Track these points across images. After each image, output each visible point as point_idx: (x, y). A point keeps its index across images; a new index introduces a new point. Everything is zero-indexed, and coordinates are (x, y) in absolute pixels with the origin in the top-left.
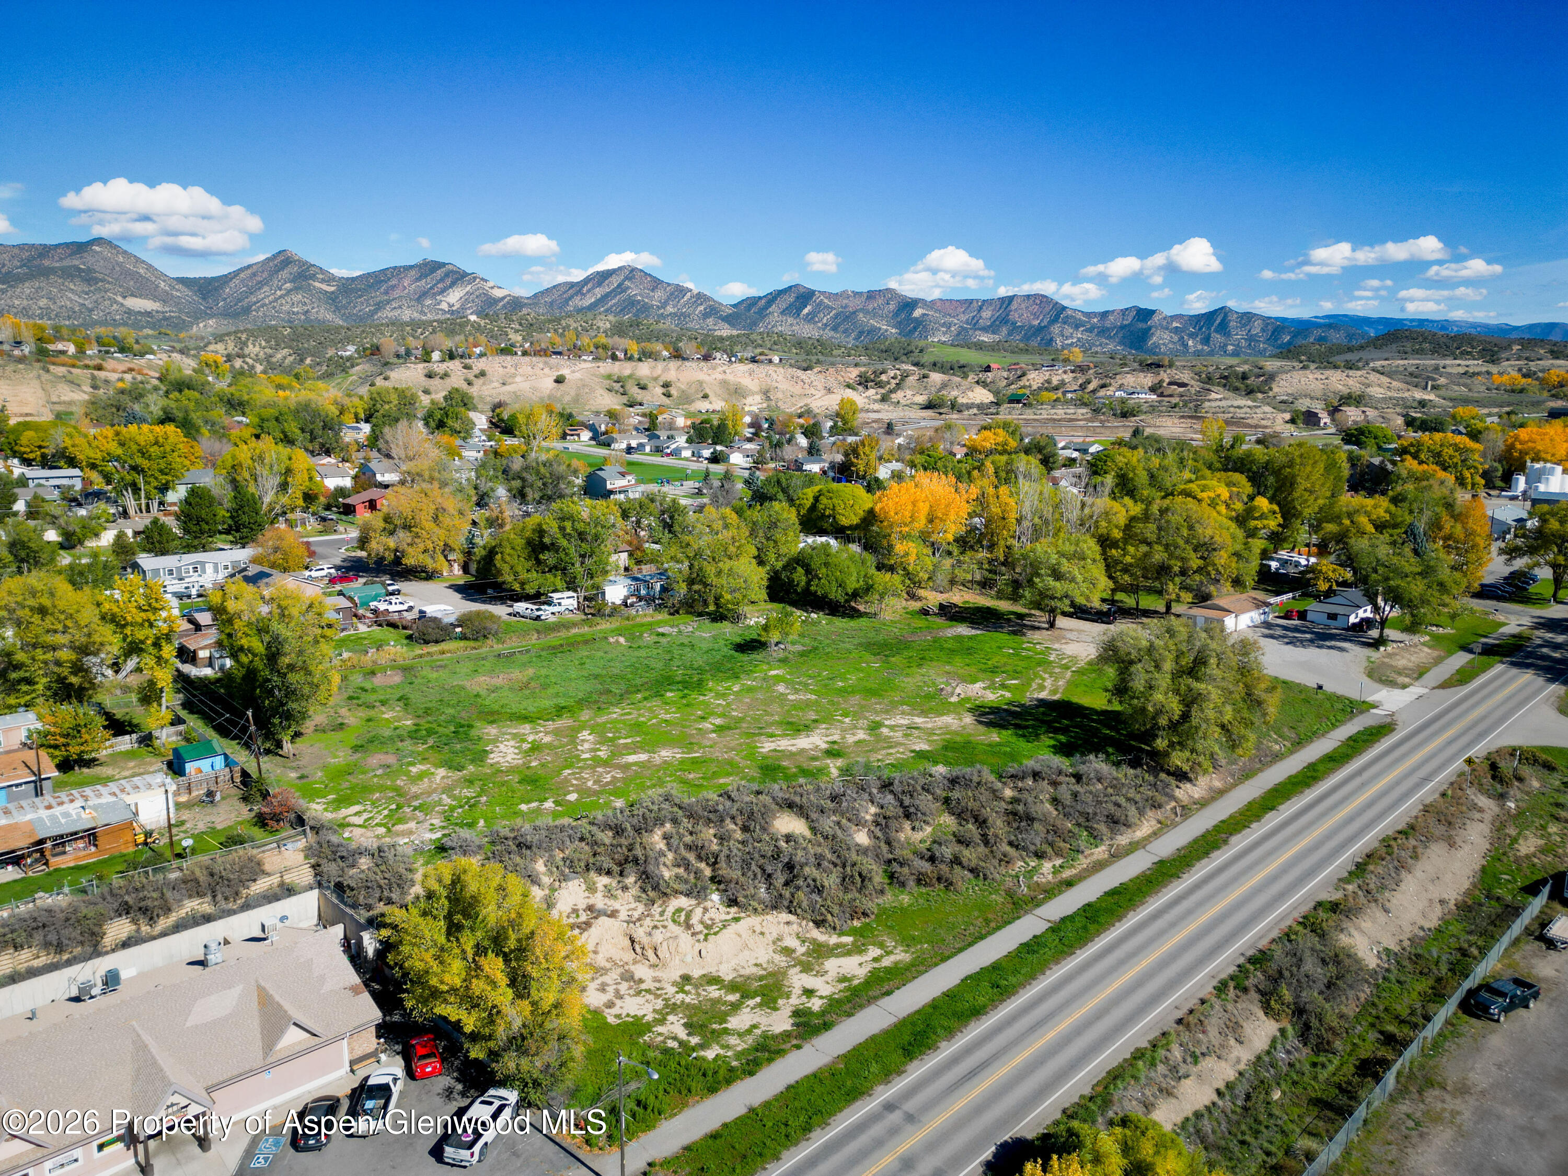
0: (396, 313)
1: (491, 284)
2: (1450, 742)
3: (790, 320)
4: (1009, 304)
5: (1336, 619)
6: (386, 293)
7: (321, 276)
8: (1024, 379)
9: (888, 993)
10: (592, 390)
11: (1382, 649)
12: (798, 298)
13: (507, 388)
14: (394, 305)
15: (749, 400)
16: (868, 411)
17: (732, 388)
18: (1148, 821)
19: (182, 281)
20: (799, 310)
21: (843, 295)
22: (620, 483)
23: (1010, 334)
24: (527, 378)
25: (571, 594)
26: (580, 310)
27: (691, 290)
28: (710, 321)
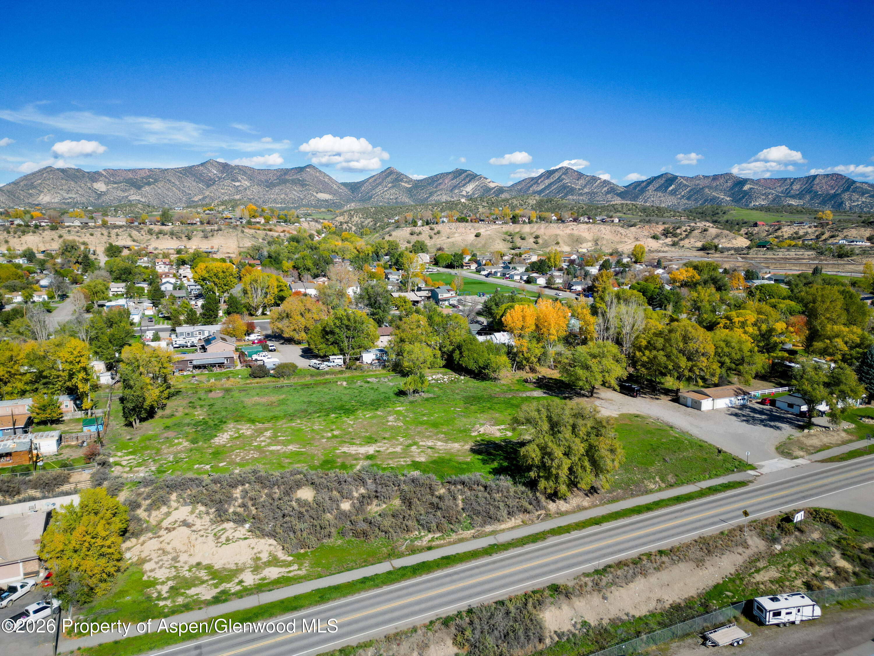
0: (439, 198)
1: (489, 180)
2: (772, 500)
3: (659, 194)
4: (813, 180)
5: (793, 408)
6: (436, 187)
7: (405, 180)
8: (780, 231)
9: (270, 590)
10: (494, 240)
11: (806, 431)
12: (666, 181)
13: (449, 240)
14: (439, 193)
15: (584, 245)
16: (659, 252)
17: (575, 238)
18: (515, 519)
19: (344, 184)
20: (668, 187)
21: (697, 178)
22: (446, 295)
23: (812, 199)
24: (461, 234)
25: (341, 357)
26: (535, 193)
27: (600, 179)
28: (609, 196)
